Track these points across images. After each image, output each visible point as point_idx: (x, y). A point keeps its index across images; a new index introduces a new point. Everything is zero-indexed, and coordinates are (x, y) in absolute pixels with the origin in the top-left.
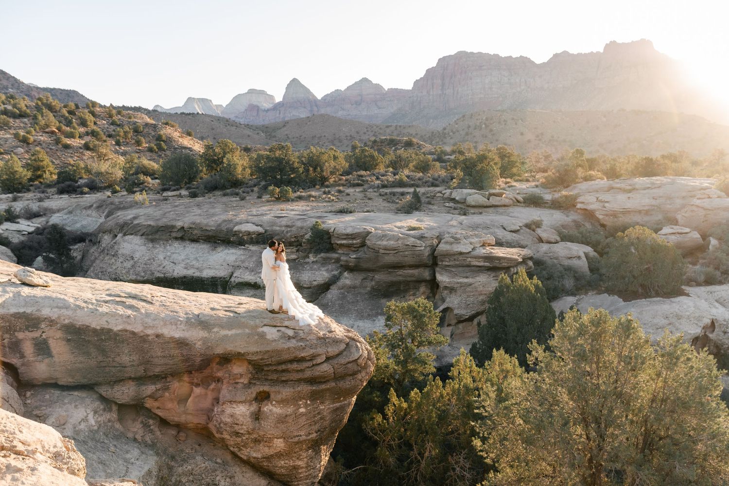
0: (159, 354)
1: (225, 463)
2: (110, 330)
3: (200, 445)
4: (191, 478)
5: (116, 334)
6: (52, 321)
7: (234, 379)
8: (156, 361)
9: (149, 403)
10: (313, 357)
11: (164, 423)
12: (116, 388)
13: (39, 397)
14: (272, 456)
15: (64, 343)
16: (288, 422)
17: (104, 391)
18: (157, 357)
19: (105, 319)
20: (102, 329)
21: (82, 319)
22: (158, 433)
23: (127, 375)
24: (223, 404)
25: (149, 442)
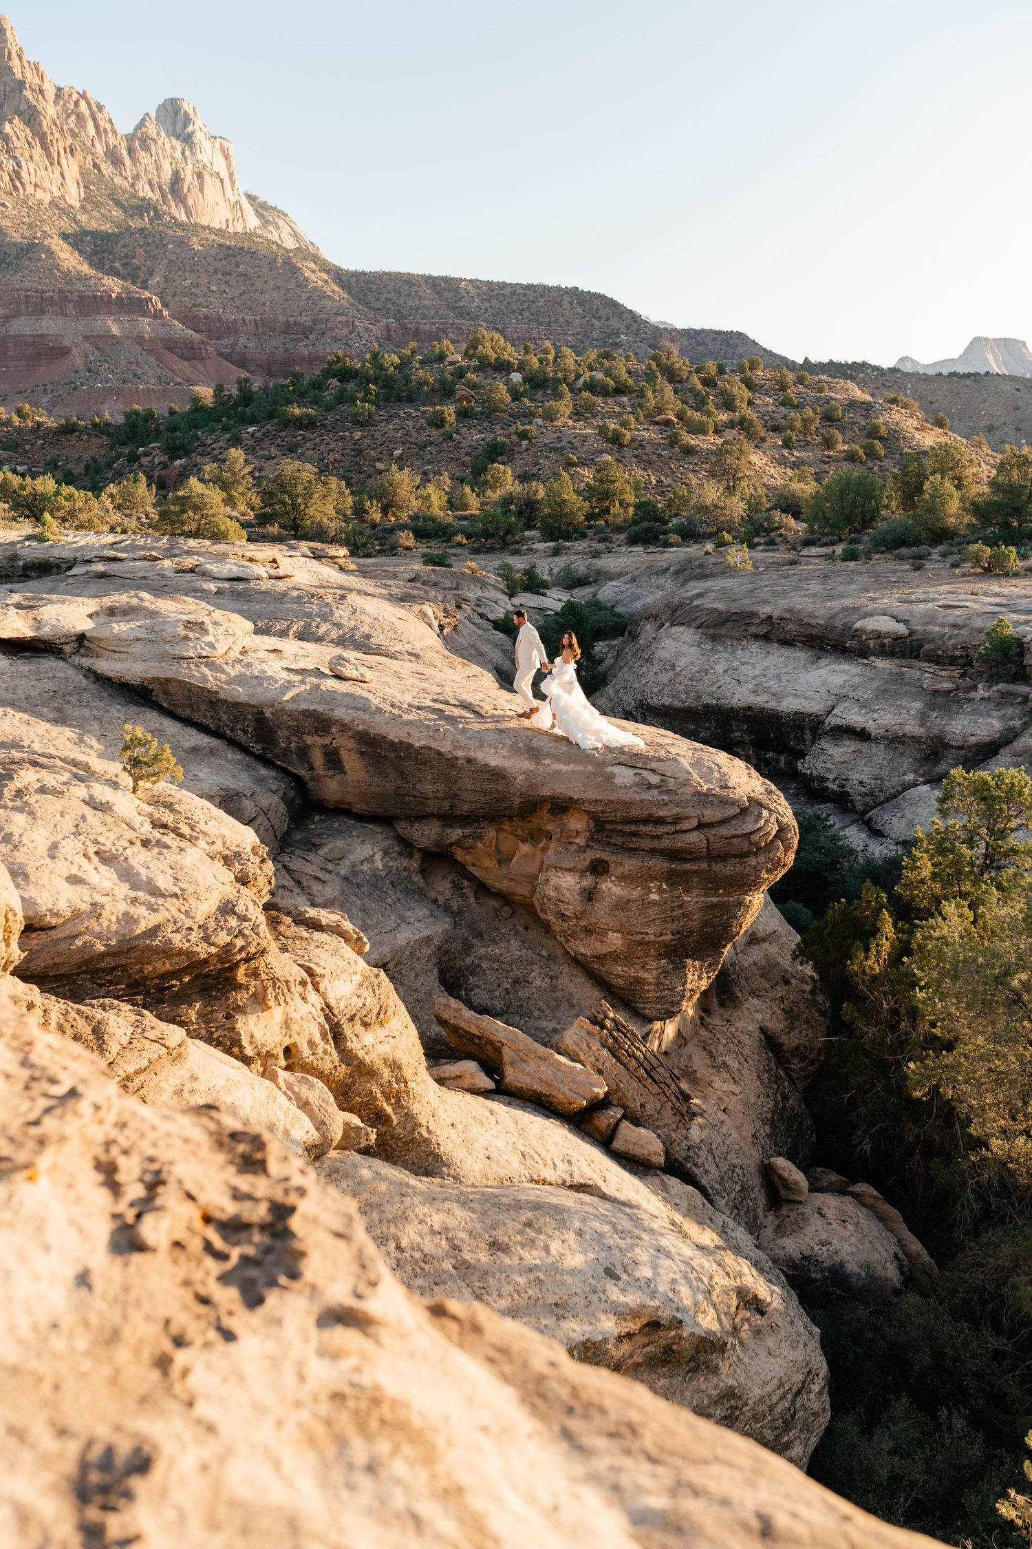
0: (469, 786)
1: (551, 958)
2: (410, 746)
3: (526, 928)
4: (496, 966)
5: (418, 753)
6: (344, 725)
7: (568, 837)
8: (465, 795)
9: (460, 855)
10: (677, 820)
11: (482, 889)
12: (416, 826)
13: (328, 824)
14: (605, 955)
15: (358, 756)
16: (629, 910)
17: (402, 828)
18: (467, 790)
19: (406, 729)
20: (401, 743)
21: (380, 727)
22: (472, 900)
23: (429, 810)
24: (547, 869)
25: (455, 909)
